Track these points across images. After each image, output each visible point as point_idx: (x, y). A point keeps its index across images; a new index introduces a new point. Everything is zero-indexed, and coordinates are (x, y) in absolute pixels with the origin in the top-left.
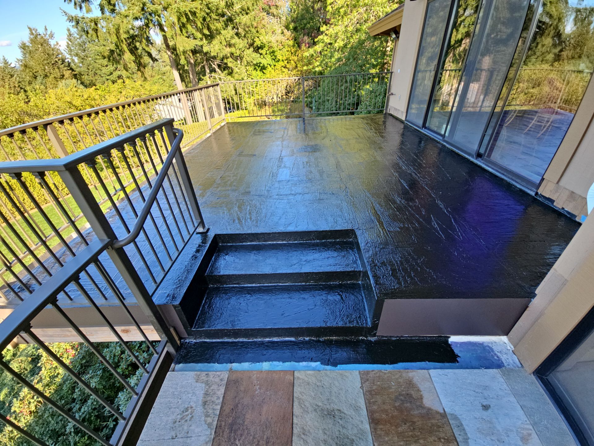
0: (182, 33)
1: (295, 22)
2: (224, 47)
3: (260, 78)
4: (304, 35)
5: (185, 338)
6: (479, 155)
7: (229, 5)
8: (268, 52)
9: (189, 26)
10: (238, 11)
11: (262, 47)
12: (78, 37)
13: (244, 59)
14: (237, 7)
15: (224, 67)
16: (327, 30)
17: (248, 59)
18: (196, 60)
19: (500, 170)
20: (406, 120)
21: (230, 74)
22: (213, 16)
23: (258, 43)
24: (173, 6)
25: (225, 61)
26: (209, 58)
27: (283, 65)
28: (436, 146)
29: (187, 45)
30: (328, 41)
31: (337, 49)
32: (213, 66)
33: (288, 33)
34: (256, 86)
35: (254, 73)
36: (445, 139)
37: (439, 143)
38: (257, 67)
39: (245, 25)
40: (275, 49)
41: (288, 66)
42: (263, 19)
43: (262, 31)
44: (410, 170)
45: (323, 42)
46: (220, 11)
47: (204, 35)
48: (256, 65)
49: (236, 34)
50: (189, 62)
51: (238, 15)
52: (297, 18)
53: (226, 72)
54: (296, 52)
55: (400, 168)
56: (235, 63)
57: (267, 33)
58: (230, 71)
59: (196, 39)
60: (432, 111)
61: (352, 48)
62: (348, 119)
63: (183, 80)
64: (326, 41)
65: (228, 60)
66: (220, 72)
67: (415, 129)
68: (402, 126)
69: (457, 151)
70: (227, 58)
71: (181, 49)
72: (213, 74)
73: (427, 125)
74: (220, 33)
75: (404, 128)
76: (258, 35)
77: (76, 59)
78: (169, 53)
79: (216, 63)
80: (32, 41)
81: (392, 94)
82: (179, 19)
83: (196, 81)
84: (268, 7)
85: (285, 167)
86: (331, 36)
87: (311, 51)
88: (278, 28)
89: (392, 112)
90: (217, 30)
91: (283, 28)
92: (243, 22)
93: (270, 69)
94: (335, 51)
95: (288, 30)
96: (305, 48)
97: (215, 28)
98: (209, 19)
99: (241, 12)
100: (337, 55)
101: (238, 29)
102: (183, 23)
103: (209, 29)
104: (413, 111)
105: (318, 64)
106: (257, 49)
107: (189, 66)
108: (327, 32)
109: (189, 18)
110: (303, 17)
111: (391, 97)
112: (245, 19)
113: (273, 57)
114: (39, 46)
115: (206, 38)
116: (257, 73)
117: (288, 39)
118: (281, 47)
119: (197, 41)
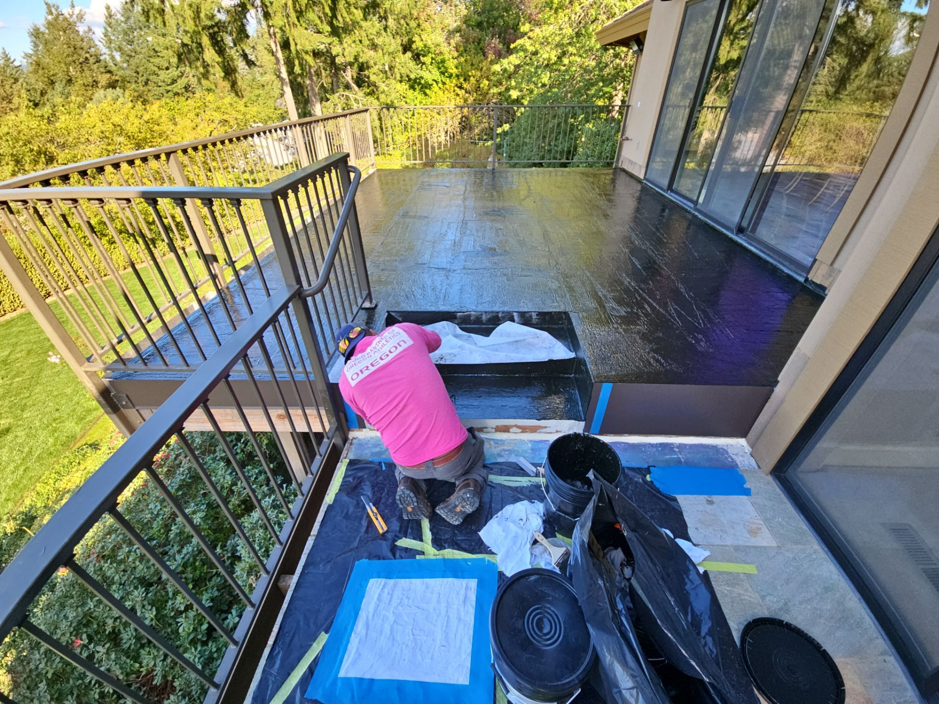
0: (299, 21)
1: (479, 14)
2: (366, 49)
3: (421, 102)
4: (493, 37)
6: (740, 230)
8: (434, 61)
9: (310, 12)
11: (424, 53)
12: (123, 19)
13: (396, 70)
16: (531, 30)
17: (403, 71)
19: (765, 250)
20: (645, 178)
21: (373, 93)
23: (418, 45)
25: (366, 71)
27: (458, 83)
28: (685, 217)
29: (307, 43)
30: (531, 49)
32: (347, 78)
34: (413, 115)
35: (410, 93)
36: (698, 207)
37: (689, 212)
38: (415, 85)
39: (400, 13)
40: (446, 57)
41: (465, 86)
43: (427, 25)
44: (646, 246)
45: (523, 50)
48: (414, 80)
49: (384, 29)
52: (483, 7)
53: (366, 89)
54: (479, 63)
55: (632, 243)
56: (381, 75)
57: (434, 29)
58: (373, 88)
59: (320, 33)
60: (683, 168)
62: (559, 173)
64: (528, 48)
66: (356, 88)
67: (658, 192)
68: (639, 187)
69: (712, 224)
71: (297, 49)
72: (346, 93)
73: (674, 187)
74: (360, 26)
75: (641, 191)
76: (419, 31)
77: (118, 56)
80: (50, 25)
81: (627, 139)
86: (536, 41)
87: (504, 63)
88: (452, 23)
89: (626, 166)
90: (354, 21)
91: (460, 22)
93: (437, 88)
96: (493, 58)
104: (657, 165)
106: (418, 55)
108: (530, 34)
110: (492, 7)
111: (626, 143)
112: (400, 4)
113: (442, 70)
114: (61, 33)
116: (416, 93)
117: (467, 40)
118: (456, 54)
119: (322, 36)
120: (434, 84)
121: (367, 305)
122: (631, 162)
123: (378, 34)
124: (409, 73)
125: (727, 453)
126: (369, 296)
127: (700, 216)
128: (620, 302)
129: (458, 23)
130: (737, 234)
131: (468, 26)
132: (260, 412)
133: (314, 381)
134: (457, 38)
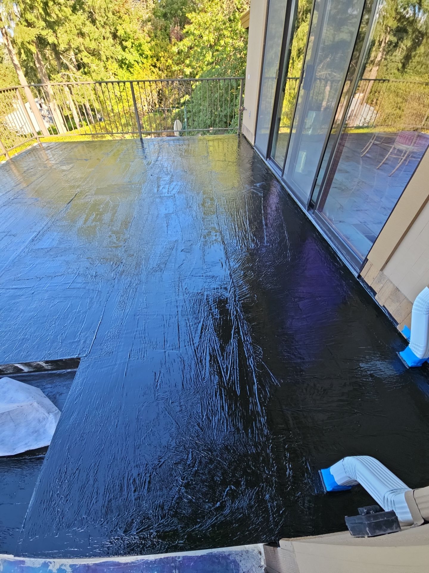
1: (164, 8)
2: (76, 38)
4: (175, 25)
6: (311, 206)
8: (133, 45)
20: (255, 145)
23: (121, 32)
26: (60, 51)
27: (152, 62)
29: (26, 36)
32: (65, 61)
36: (284, 177)
37: (278, 181)
38: (123, 64)
40: (142, 41)
41: (158, 65)
43: (126, 17)
56: (92, 58)
57: (132, 20)
64: (195, 32)
67: (261, 159)
69: (293, 196)
71: (20, 41)
72: (67, 73)
73: (272, 155)
76: (120, 21)
78: (11, 48)
81: (245, 109)
88: (145, 14)
89: (245, 133)
92: (98, 5)
93: (138, 67)
107: (36, 61)
111: (245, 113)
112: (99, 1)
113: (140, 52)
117: (156, 29)
118: (149, 39)
119: (38, 29)
120: (136, 64)
122: (248, 130)
123: (84, 24)
124: (112, 55)
129: (150, 14)
130: (308, 210)
131: (156, 16)
134: (149, 26)
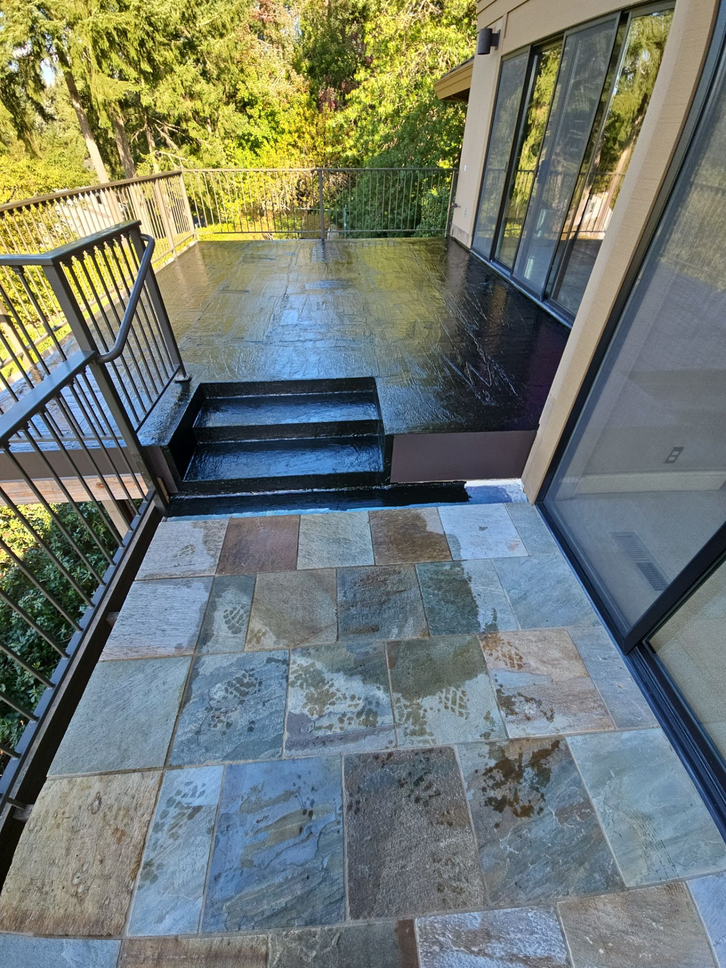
0: (101, 67)
1: (310, 58)
2: (181, 99)
3: (251, 163)
4: (327, 84)
5: (175, 495)
6: (545, 297)
7: (188, 19)
8: (263, 114)
9: (113, 55)
10: (204, 30)
11: (251, 103)
13: (219, 124)
14: (203, 23)
15: (182, 138)
16: (366, 80)
17: (227, 125)
18: (128, 121)
20: (472, 248)
21: (195, 151)
22: (159, 38)
23: (243, 94)
24: (86, 21)
25: (184, 125)
26: (154, 118)
27: (291, 140)
28: (505, 286)
29: (111, 92)
30: (368, 101)
31: (383, 118)
32: (162, 134)
33: (299, 79)
34: (244, 179)
35: (239, 152)
36: (514, 275)
37: (506, 281)
38: (244, 142)
39: (218, 57)
40: (277, 109)
41: (299, 144)
42: (252, 47)
43: (251, 69)
44: (459, 315)
45: (360, 103)
46: (171, 29)
47: (142, 72)
48: (242, 137)
49: (201, 75)
50: (115, 124)
51: (205, 37)
52: (314, 50)
53: (186, 147)
54: (313, 116)
55: (447, 312)
56: (203, 130)
57: (259, 76)
58: (195, 146)
59: (127, 80)
60: (503, 237)
61: (408, 118)
63: (106, 159)
64: (364, 100)
65: (190, 124)
66: (175, 147)
67: (483, 262)
68: (467, 257)
69: (524, 292)
70: (187, 121)
71: (100, 98)
72: (163, 151)
73: (496, 255)
74: (172, 70)
75: (469, 261)
76: (242, 77)
78: (78, 105)
79: (166, 128)
81: (456, 206)
82: (95, 42)
83: (130, 162)
84: (260, 24)
85: (291, 308)
86: (373, 92)
87: (340, 117)
88: (281, 67)
89: (455, 235)
90: (165, 63)
91: (289, 67)
92: (215, 52)
93: (268, 147)
94: (380, 121)
95: (298, 73)
96: (328, 112)
97: (161, 59)
98: (151, 44)
99: (209, 32)
100: (383, 130)
101: (205, 63)
102: (102, 51)
103: (151, 61)
104: (480, 234)
105: (352, 143)
106: (243, 106)
107: (117, 131)
108: (365, 84)
109: (114, 39)
110: (325, 50)
111: (456, 210)
112: (218, 46)
113: (273, 124)
115: (146, 80)
116: (245, 153)
117: (298, 90)
118: (287, 106)
119: (129, 83)
120: (265, 141)
121: (181, 378)
122: (461, 231)
123: (195, 80)
124: (234, 128)
125: (504, 491)
126: (181, 369)
127: (515, 285)
128: (424, 366)
129: (287, 68)
130: (542, 301)
132: (76, 480)
133: (125, 448)
134: (287, 86)
